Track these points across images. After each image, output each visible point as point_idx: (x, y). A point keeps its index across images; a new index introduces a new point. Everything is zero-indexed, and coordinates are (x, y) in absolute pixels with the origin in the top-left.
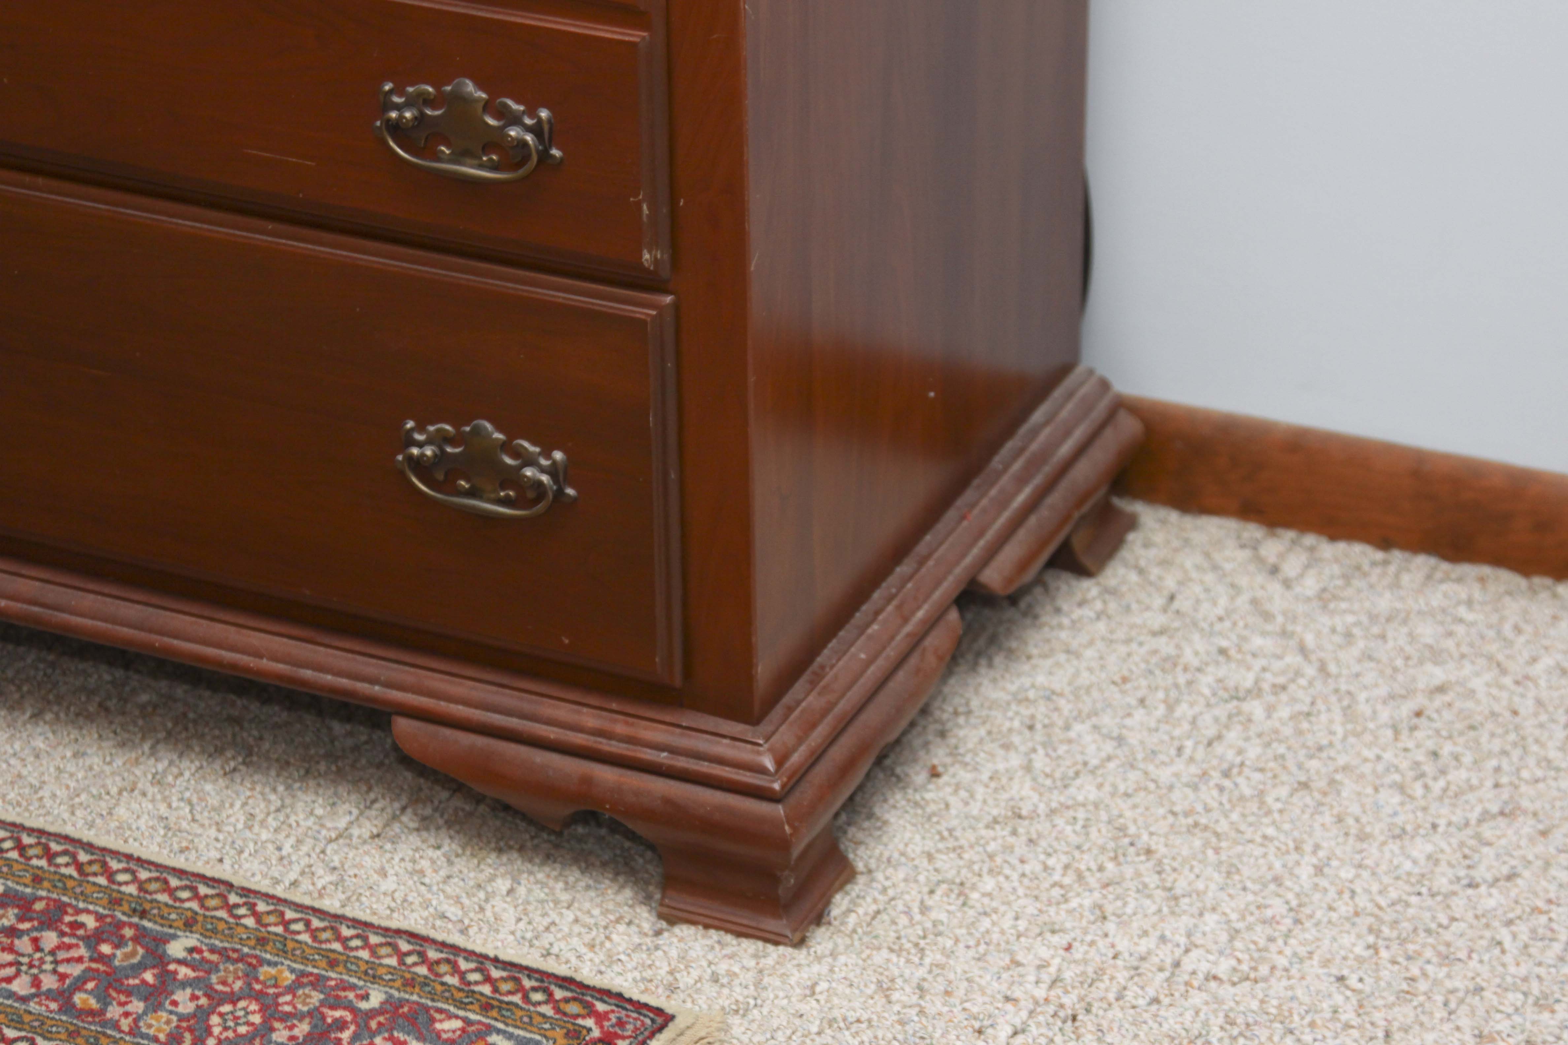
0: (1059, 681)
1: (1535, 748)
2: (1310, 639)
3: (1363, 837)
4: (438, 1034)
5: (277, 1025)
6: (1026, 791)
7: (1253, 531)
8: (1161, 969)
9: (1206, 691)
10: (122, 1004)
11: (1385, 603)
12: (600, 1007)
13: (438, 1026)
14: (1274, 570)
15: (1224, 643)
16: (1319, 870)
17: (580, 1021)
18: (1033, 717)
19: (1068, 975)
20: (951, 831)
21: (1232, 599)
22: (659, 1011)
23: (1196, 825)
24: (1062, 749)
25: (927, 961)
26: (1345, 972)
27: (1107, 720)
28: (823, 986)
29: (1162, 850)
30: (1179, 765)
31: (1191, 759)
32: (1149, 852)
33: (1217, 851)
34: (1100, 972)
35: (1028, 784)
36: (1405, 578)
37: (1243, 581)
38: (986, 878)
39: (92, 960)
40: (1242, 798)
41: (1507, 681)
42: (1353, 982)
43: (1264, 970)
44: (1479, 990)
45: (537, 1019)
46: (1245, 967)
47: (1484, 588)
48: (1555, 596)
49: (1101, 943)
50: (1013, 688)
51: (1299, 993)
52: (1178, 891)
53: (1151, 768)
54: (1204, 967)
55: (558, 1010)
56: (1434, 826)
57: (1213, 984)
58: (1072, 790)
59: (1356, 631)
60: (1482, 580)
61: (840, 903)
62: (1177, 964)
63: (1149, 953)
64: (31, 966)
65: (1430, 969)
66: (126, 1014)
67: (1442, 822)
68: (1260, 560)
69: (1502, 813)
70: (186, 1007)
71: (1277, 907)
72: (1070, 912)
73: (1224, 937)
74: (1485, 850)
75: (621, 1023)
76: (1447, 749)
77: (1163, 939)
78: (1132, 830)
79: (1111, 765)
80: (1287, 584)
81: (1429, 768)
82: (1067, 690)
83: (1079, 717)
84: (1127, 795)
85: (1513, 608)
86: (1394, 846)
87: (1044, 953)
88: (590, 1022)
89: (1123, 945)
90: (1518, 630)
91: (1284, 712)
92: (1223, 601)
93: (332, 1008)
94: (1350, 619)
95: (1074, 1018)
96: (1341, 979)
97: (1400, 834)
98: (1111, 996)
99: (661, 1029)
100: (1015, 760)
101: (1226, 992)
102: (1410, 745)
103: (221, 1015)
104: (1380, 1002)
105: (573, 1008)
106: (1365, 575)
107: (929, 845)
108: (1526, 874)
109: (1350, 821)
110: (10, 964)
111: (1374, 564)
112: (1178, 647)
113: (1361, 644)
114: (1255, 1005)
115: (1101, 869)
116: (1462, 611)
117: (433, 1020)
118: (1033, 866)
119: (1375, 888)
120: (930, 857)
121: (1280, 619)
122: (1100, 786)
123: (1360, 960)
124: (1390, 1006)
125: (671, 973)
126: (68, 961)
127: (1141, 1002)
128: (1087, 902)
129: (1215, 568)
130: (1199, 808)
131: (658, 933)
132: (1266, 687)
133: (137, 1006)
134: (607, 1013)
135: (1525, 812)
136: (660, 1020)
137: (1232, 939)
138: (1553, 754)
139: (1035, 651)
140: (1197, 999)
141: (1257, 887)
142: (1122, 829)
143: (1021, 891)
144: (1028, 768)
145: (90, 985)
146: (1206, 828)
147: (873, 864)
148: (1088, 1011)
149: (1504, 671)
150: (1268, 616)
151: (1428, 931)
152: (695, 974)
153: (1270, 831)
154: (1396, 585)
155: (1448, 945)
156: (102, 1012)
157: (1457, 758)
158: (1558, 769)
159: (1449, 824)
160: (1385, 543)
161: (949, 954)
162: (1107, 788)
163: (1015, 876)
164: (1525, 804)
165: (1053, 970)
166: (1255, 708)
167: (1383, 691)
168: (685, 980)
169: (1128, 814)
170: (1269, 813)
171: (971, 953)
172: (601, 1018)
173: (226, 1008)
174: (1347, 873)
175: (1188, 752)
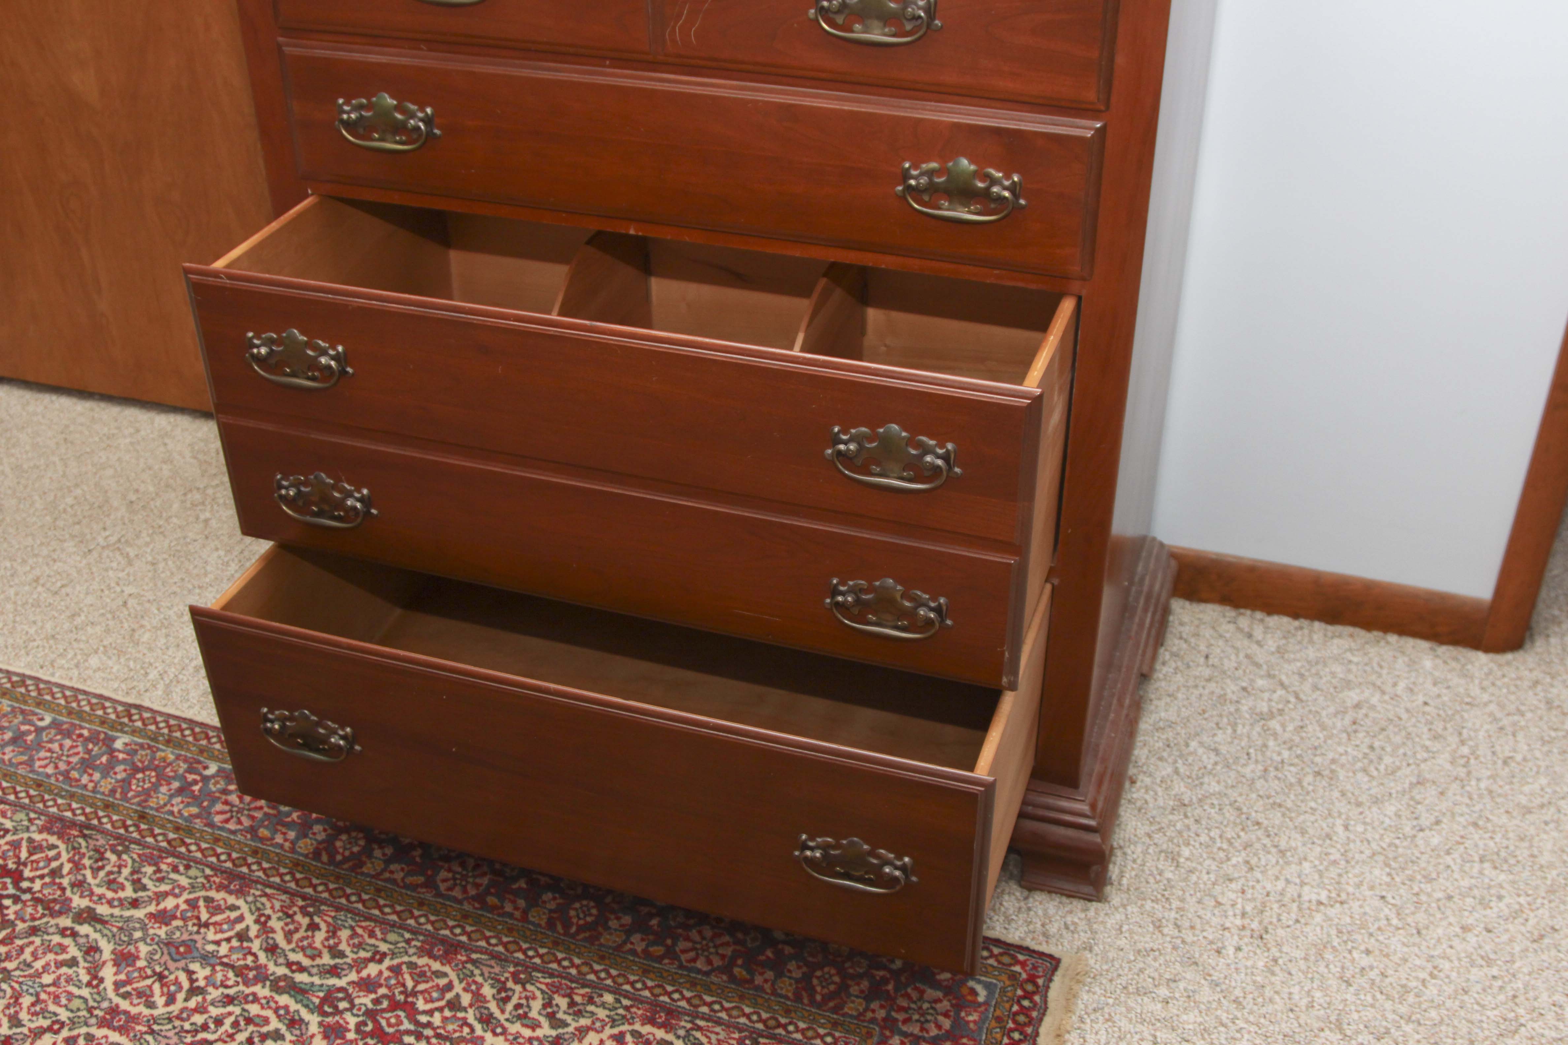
0: (1172, 715)
1: (1417, 739)
2: (1283, 678)
3: (1359, 804)
4: (940, 982)
5: (850, 982)
6: (1183, 789)
7: (1230, 612)
8: (1294, 901)
9: (1247, 716)
10: (762, 974)
11: (1311, 653)
12: (1021, 957)
13: (938, 977)
14: (1250, 636)
15: (1244, 684)
16: (1346, 828)
17: (1013, 968)
18: (1168, 739)
19: (1248, 909)
20: (1153, 817)
21: (1237, 655)
22: (1051, 957)
23: (1274, 803)
24: (1190, 759)
25: (1174, 906)
26: (1384, 893)
27: (1205, 738)
28: (1125, 928)
29: (1266, 822)
30: (1252, 766)
31: (1257, 761)
32: (1258, 823)
33: (1291, 819)
34: (1264, 904)
35: (1182, 784)
36: (1315, 637)
37: (1238, 644)
38: (1183, 848)
39: (735, 944)
40: (1291, 785)
41: (1386, 697)
42: (1389, 899)
43: (1344, 896)
44: (1450, 898)
45: (990, 969)
46: (1333, 895)
47: (1354, 641)
48: (1388, 643)
49: (1258, 887)
50: (1151, 721)
51: (1367, 909)
52: (1282, 848)
53: (1239, 768)
54: (1314, 897)
55: (999, 962)
56: (1390, 794)
57: (1322, 907)
58: (1205, 786)
59: (1303, 671)
60: (1351, 636)
61: (1114, 871)
62: (1299, 896)
63: (1283, 890)
64: (703, 950)
65: (1422, 886)
66: (766, 981)
67: (1393, 791)
68: (1240, 630)
69: (1418, 783)
70: (797, 974)
71: (1335, 855)
72: (1234, 866)
73: (1316, 877)
74: (1419, 806)
75: (1035, 968)
76: (1377, 744)
77: (1288, 881)
78: (1245, 810)
79: (1218, 768)
80: (1258, 643)
81: (1372, 756)
82: (1178, 720)
83: (1190, 737)
84: (1233, 786)
85: (1373, 651)
86: (1375, 809)
87: (1233, 896)
88: (1017, 968)
89: (1269, 887)
90: (1381, 667)
91: (1290, 728)
92: (1233, 657)
93: (878, 969)
94: (1299, 664)
95: (1261, 938)
96: (1383, 897)
97: (1376, 801)
98: (1274, 920)
99: (1055, 968)
100: (1170, 770)
101: (1332, 912)
102: (1358, 743)
103: (818, 978)
104: (1407, 911)
105: (1006, 959)
106: (1294, 635)
107: (1147, 829)
108: (1445, 820)
109: (1349, 795)
110: (691, 950)
111: (1296, 629)
112: (1222, 689)
113: (1310, 680)
114: (1348, 920)
115: (1239, 837)
116: (1349, 655)
117: (934, 974)
118: (1204, 838)
119: (1377, 837)
120: (1149, 836)
121: (1265, 667)
122: (1218, 782)
123: (1388, 884)
124: (1413, 913)
125: (1043, 925)
126: (722, 945)
127: (1291, 923)
128: (1240, 859)
129: (1221, 636)
130: (1273, 793)
131: (1026, 898)
132: (1275, 710)
133: (770, 974)
134: (1025, 961)
135: (1428, 781)
136: (1054, 963)
137: (1321, 876)
138: (1428, 743)
139: (1153, 696)
140: (1318, 918)
141: (1320, 842)
142: (1239, 809)
143: (1205, 855)
144: (1176, 772)
145: (740, 962)
146: (1280, 806)
147: (1121, 843)
148: (1267, 932)
149: (1383, 693)
150: (1258, 666)
151: (1412, 862)
152: (1056, 925)
153: (1313, 804)
154: (1311, 642)
155: (1424, 869)
156: (751, 981)
157: (1383, 749)
158: (1433, 753)
159: (1397, 792)
160: (1295, 616)
161: (1182, 900)
162: (1223, 784)
163: (1197, 845)
164: (1428, 776)
165: (1239, 906)
166: (1274, 724)
167: (1332, 710)
168: (1053, 929)
169: (1239, 799)
170: (1308, 793)
171: (1194, 899)
172: (1023, 964)
173: (818, 973)
174: (1360, 828)
175: (1253, 756)
